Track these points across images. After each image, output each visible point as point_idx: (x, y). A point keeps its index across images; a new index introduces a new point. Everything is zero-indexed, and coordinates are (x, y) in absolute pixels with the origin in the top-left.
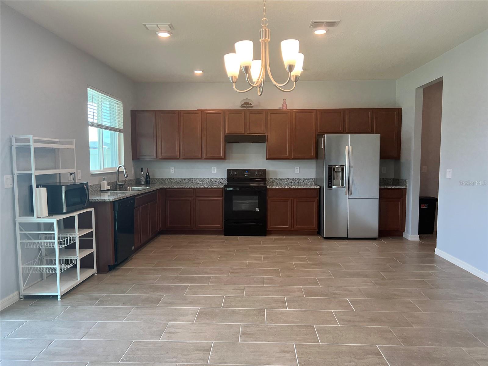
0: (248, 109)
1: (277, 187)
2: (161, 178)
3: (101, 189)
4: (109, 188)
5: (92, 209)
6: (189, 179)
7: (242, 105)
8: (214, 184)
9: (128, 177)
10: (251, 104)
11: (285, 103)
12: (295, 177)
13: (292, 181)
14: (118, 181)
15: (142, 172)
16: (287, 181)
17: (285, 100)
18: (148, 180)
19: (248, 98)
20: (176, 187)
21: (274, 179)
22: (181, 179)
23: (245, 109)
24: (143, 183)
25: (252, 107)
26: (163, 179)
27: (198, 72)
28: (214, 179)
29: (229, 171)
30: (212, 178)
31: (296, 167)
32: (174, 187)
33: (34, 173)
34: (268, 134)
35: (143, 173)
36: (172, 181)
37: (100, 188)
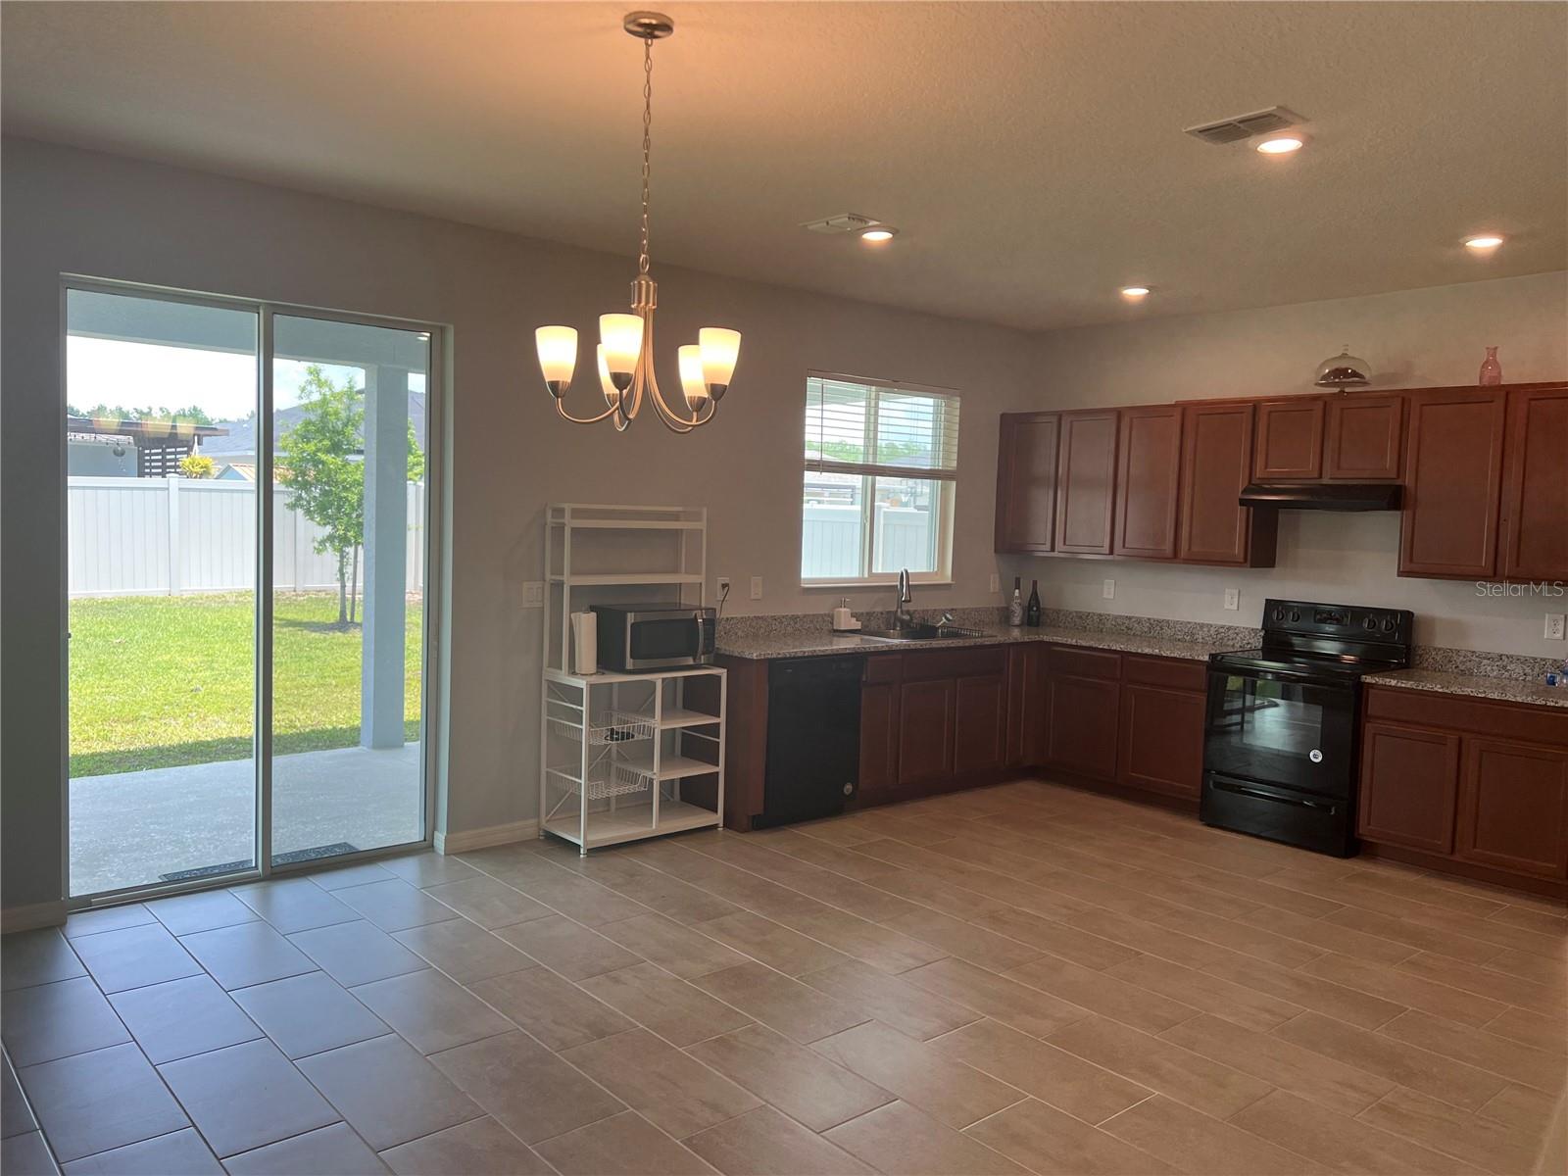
0: (1347, 390)
1: (1399, 684)
2: (1076, 612)
3: (835, 628)
4: (857, 625)
5: (723, 672)
6: (1152, 621)
7: (1323, 378)
8: (1228, 646)
9: (910, 601)
10: (1355, 374)
11: (1491, 361)
12: (1539, 655)
13: (1528, 670)
14: (899, 610)
15: (1017, 591)
16: (1504, 667)
17: (1496, 348)
18: (1032, 613)
19: (1350, 354)
20: (1074, 642)
21: (1449, 655)
22: (1130, 618)
23: (1336, 390)
24: (1017, 620)
25: (1366, 384)
26: (1080, 616)
27: (1135, 293)
28: (1229, 628)
29: (1271, 605)
30: (1222, 627)
31: (1549, 613)
32: (1069, 642)
33: (569, 581)
34: (1408, 480)
35: (1020, 593)
36: (1104, 624)
37: (832, 623)
